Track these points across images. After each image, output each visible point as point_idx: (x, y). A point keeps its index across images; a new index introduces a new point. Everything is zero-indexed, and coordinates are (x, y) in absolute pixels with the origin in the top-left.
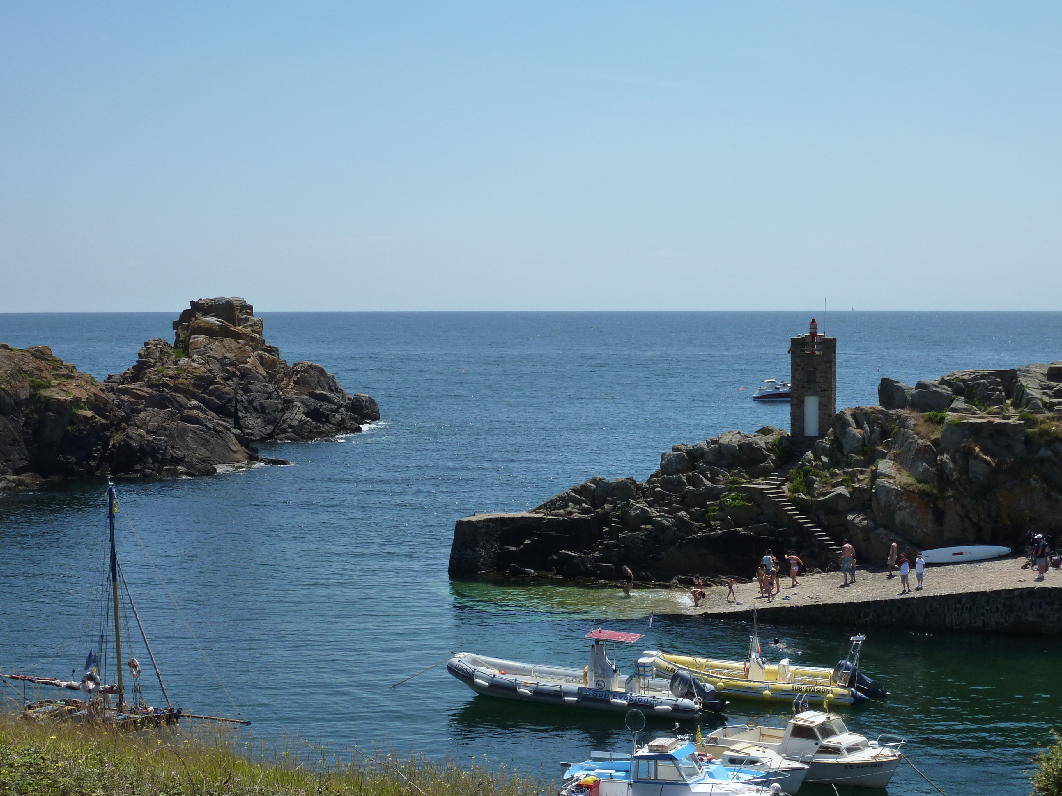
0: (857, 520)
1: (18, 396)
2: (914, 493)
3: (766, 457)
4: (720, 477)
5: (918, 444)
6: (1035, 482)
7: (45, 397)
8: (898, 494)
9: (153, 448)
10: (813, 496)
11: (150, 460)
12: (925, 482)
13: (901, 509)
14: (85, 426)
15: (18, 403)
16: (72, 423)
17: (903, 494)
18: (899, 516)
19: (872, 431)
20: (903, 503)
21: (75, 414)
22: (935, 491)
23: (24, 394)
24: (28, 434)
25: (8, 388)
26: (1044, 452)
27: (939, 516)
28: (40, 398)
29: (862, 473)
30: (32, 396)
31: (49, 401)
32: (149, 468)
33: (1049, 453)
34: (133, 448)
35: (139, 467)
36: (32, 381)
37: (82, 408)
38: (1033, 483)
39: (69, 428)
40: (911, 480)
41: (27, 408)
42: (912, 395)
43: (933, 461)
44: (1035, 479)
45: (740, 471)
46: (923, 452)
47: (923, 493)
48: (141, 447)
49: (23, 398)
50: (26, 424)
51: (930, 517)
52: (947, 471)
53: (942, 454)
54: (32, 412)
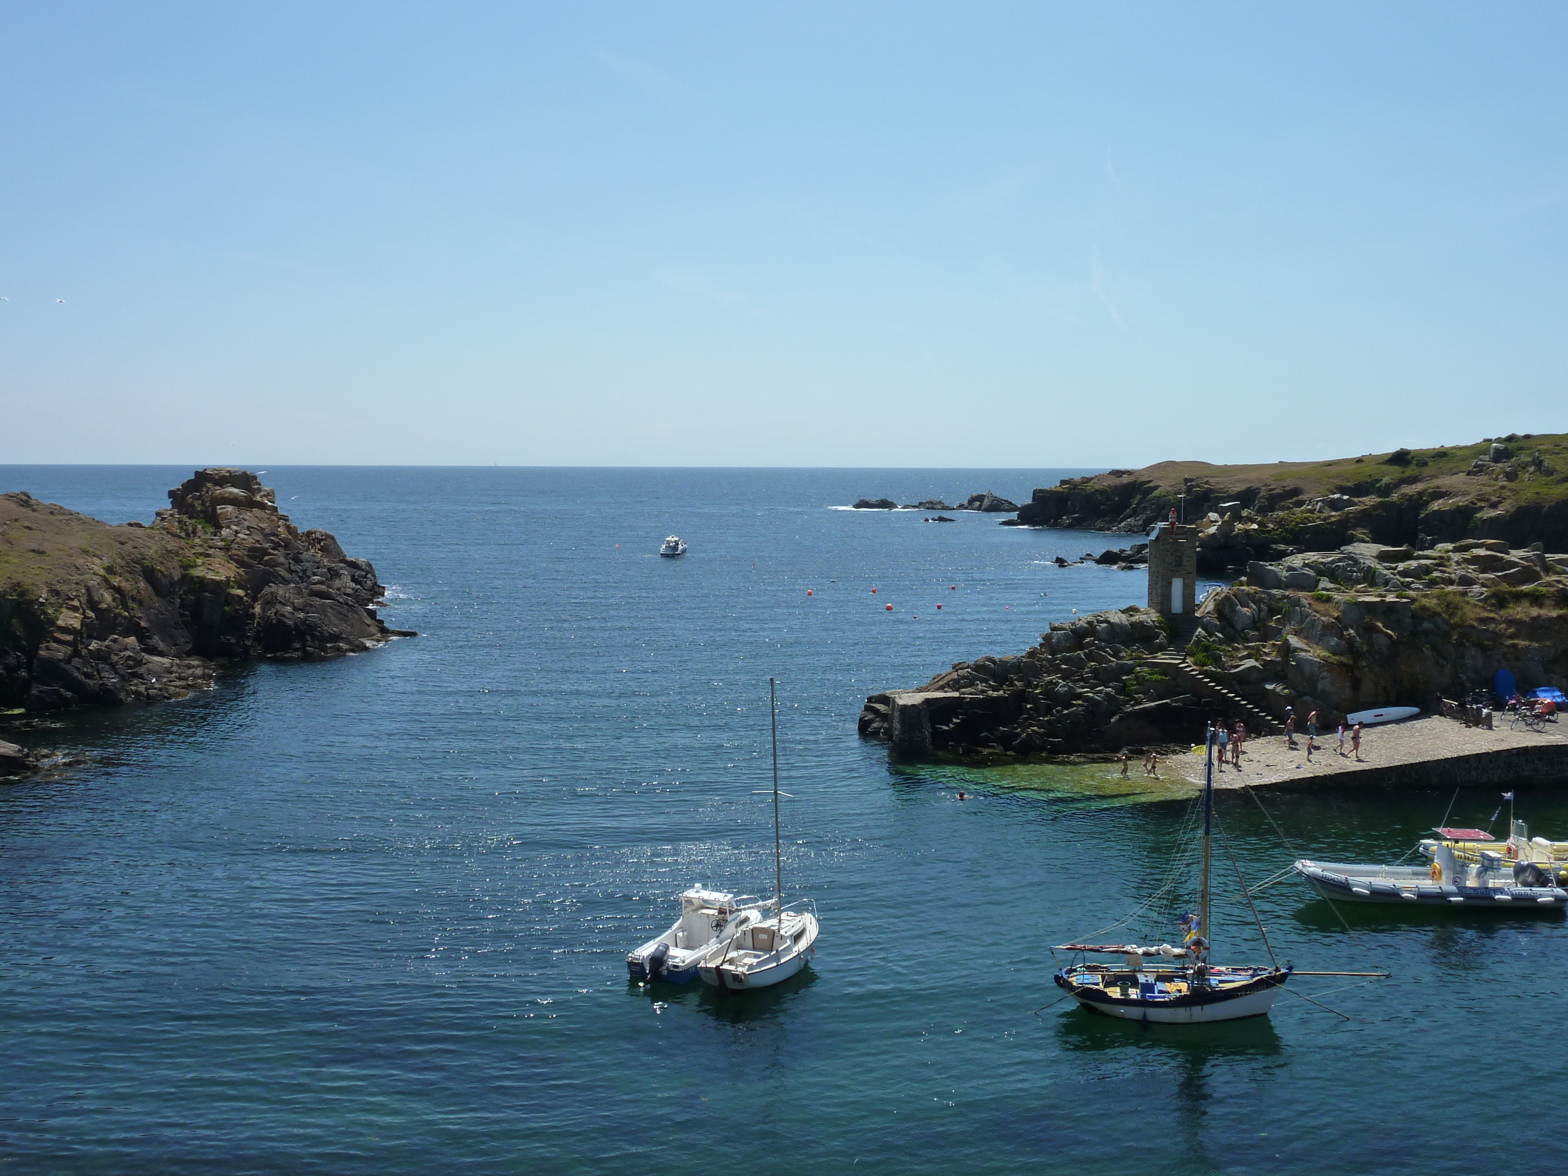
0: (1278, 689)
1: (172, 578)
2: (1333, 664)
3: (1157, 636)
4: (1123, 654)
5: (1324, 622)
6: (1427, 651)
7: (198, 577)
8: (1320, 666)
9: (309, 625)
10: (1223, 669)
11: (309, 638)
12: (1341, 655)
13: (1323, 678)
14: (240, 605)
15: (173, 584)
16: (227, 603)
17: (1324, 665)
18: (1322, 685)
19: (1260, 610)
20: (1324, 674)
21: (229, 594)
22: (1351, 662)
23: (177, 575)
24: (186, 616)
25: (163, 569)
26: (1426, 625)
27: (1356, 684)
28: (192, 578)
29: (1264, 646)
30: (184, 576)
31: (202, 581)
32: (310, 646)
33: (1431, 626)
34: (289, 626)
35: (297, 645)
36: (180, 561)
37: (233, 588)
38: (1426, 652)
39: (226, 608)
40: (1325, 654)
41: (180, 588)
42: (1285, 577)
43: (1341, 636)
44: (1427, 648)
45: (1139, 648)
46: (1328, 629)
47: (1341, 664)
48: (296, 625)
49: (176, 578)
50: (182, 606)
51: (1348, 684)
52: (1356, 644)
53: (1347, 629)
54: (186, 593)
